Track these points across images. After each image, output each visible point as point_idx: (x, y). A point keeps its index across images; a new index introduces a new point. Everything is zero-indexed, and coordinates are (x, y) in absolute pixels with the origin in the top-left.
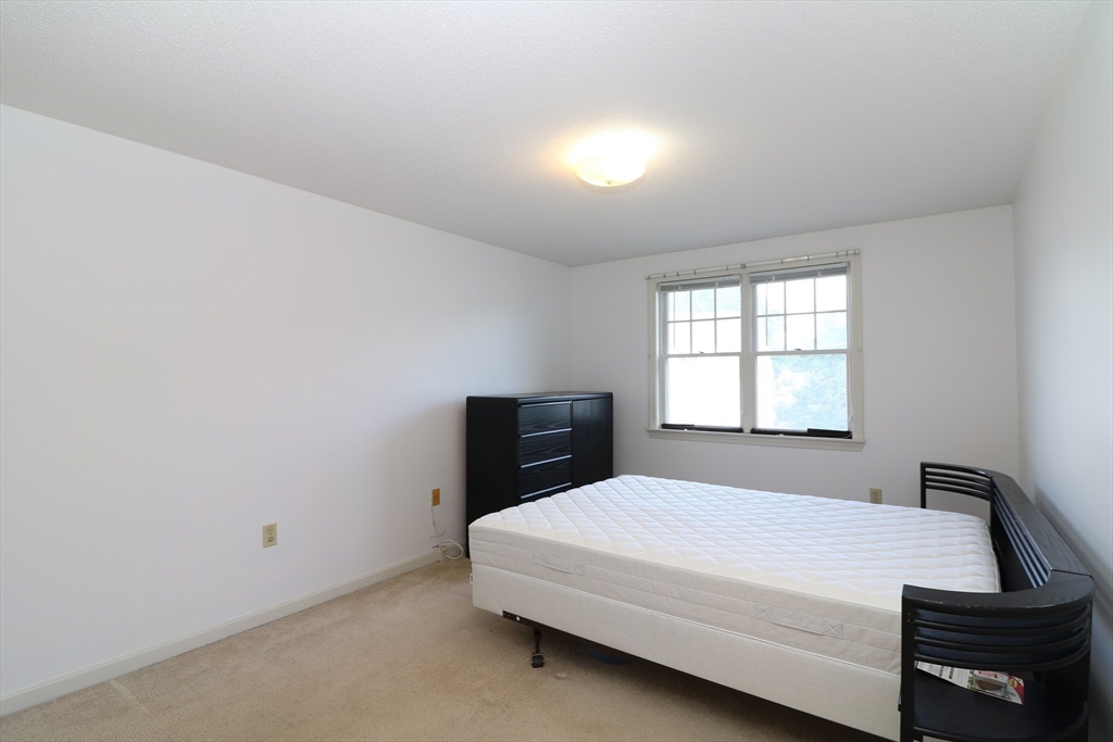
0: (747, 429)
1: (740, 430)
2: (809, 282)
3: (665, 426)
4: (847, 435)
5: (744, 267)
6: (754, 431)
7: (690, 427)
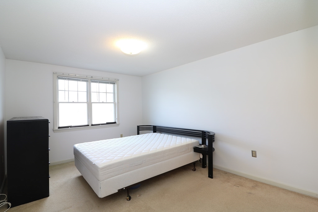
0: (90, 125)
1: (88, 125)
2: (105, 84)
3: (59, 128)
4: (115, 123)
5: (92, 77)
6: (92, 125)
7: (71, 127)
